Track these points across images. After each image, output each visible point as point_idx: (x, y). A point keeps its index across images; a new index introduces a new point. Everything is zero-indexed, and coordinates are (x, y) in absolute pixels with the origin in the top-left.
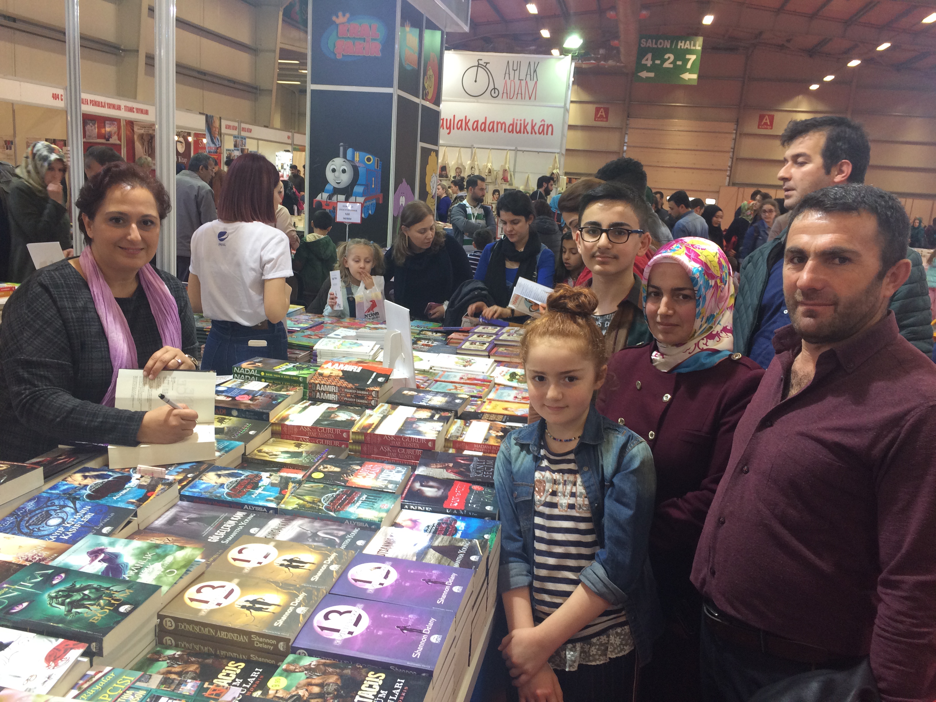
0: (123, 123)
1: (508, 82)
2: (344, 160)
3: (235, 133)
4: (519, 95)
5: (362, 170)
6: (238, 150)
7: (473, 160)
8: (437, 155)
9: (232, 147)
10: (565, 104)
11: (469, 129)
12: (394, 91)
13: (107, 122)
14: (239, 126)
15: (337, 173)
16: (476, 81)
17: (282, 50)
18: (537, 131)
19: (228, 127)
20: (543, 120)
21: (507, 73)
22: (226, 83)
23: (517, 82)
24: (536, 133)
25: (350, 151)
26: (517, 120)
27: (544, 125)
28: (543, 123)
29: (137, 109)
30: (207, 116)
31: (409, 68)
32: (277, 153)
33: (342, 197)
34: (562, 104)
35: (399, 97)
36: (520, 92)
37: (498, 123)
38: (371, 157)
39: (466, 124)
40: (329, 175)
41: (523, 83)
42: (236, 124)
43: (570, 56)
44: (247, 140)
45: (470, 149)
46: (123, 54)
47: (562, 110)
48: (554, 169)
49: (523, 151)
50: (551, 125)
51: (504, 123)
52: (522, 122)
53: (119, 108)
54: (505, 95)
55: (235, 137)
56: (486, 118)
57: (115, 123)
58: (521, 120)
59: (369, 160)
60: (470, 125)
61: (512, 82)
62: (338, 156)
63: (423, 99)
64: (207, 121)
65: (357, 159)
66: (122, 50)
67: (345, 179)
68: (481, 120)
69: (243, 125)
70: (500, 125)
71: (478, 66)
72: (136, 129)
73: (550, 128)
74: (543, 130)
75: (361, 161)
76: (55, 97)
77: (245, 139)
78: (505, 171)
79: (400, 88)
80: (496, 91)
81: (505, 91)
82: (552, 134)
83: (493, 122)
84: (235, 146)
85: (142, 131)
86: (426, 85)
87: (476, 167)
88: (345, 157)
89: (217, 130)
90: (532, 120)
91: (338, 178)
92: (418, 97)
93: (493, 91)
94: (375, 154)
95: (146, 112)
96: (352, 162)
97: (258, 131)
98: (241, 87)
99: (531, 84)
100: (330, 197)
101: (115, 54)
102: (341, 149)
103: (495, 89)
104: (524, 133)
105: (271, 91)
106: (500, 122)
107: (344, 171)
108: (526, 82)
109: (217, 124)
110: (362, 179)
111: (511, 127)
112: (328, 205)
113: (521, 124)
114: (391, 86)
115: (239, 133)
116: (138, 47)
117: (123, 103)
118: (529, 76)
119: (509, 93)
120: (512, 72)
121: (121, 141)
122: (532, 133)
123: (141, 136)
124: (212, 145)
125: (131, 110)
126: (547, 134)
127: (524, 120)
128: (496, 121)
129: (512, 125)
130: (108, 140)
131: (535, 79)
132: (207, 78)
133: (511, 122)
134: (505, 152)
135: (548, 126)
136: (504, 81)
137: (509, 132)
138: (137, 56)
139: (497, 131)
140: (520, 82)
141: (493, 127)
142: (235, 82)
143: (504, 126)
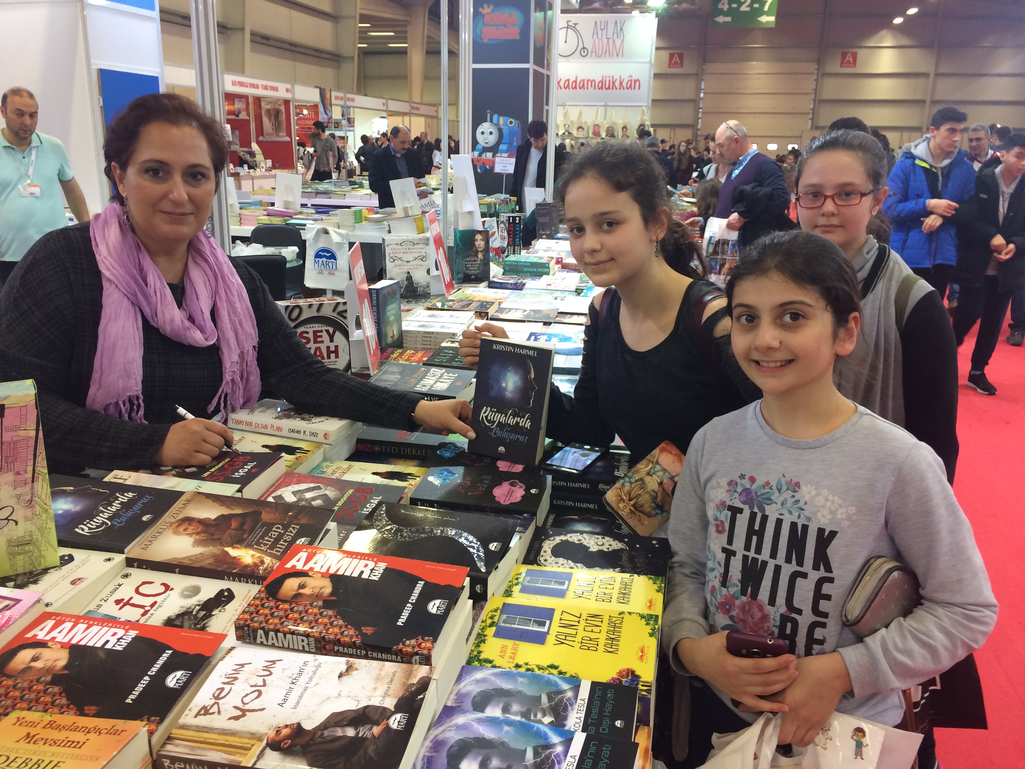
0: (251, 100)
1: (597, 41)
2: (491, 124)
3: (342, 103)
4: (607, 53)
5: (505, 132)
7: (565, 117)
9: (340, 117)
10: (651, 59)
11: (561, 88)
12: (530, 66)
14: (345, 96)
15: (485, 135)
16: (566, 42)
18: (625, 86)
19: (337, 98)
20: (631, 76)
21: (595, 32)
23: (605, 41)
24: (624, 89)
25: (495, 117)
26: (606, 77)
27: (631, 81)
28: (630, 78)
30: (320, 89)
31: (538, 46)
32: (373, 120)
33: (489, 155)
34: (648, 60)
35: (535, 72)
36: (608, 50)
37: (588, 81)
38: (512, 120)
39: (558, 83)
40: (479, 137)
41: (611, 41)
42: (341, 94)
43: (654, 13)
45: (562, 108)
46: (231, 33)
47: (648, 66)
48: (643, 121)
49: (613, 106)
50: (638, 80)
51: (594, 80)
52: (611, 79)
53: (257, 87)
54: (594, 54)
55: (342, 107)
56: (576, 77)
57: (244, 100)
58: (609, 77)
59: (511, 123)
60: (562, 84)
61: (601, 42)
62: (486, 121)
63: (547, 69)
64: (321, 94)
65: (501, 122)
66: (229, 29)
67: (492, 140)
68: (572, 79)
69: (349, 96)
70: (590, 83)
71: (567, 28)
72: (263, 104)
73: (637, 83)
74: (631, 85)
75: (505, 124)
78: (596, 125)
79: (534, 63)
80: (586, 50)
81: (594, 50)
82: (639, 88)
83: (584, 80)
84: (343, 115)
85: (269, 107)
87: (570, 124)
88: (491, 121)
89: (329, 102)
90: (620, 77)
91: (486, 139)
93: (582, 50)
94: (515, 118)
95: (276, 89)
96: (497, 125)
97: (361, 100)
99: (618, 42)
100: (480, 155)
102: (489, 115)
103: (584, 48)
104: (613, 89)
105: (353, 58)
106: (590, 80)
107: (491, 133)
108: (614, 41)
109: (328, 96)
110: (506, 139)
111: (600, 84)
112: (478, 161)
113: (609, 81)
114: (527, 62)
115: (345, 103)
116: (244, 25)
117: (260, 82)
118: (615, 35)
119: (597, 51)
120: (600, 32)
121: (249, 116)
122: (620, 89)
123: (268, 111)
124: (325, 116)
125: (265, 88)
126: (634, 89)
127: (613, 77)
128: (586, 78)
129: (602, 82)
130: (237, 116)
131: (622, 38)
132: (298, 49)
133: (601, 79)
134: (596, 108)
135: (635, 82)
136: (592, 41)
137: (599, 88)
138: (243, 34)
139: (587, 88)
140: (608, 42)
141: (583, 85)
142: (320, 51)
143: (593, 83)
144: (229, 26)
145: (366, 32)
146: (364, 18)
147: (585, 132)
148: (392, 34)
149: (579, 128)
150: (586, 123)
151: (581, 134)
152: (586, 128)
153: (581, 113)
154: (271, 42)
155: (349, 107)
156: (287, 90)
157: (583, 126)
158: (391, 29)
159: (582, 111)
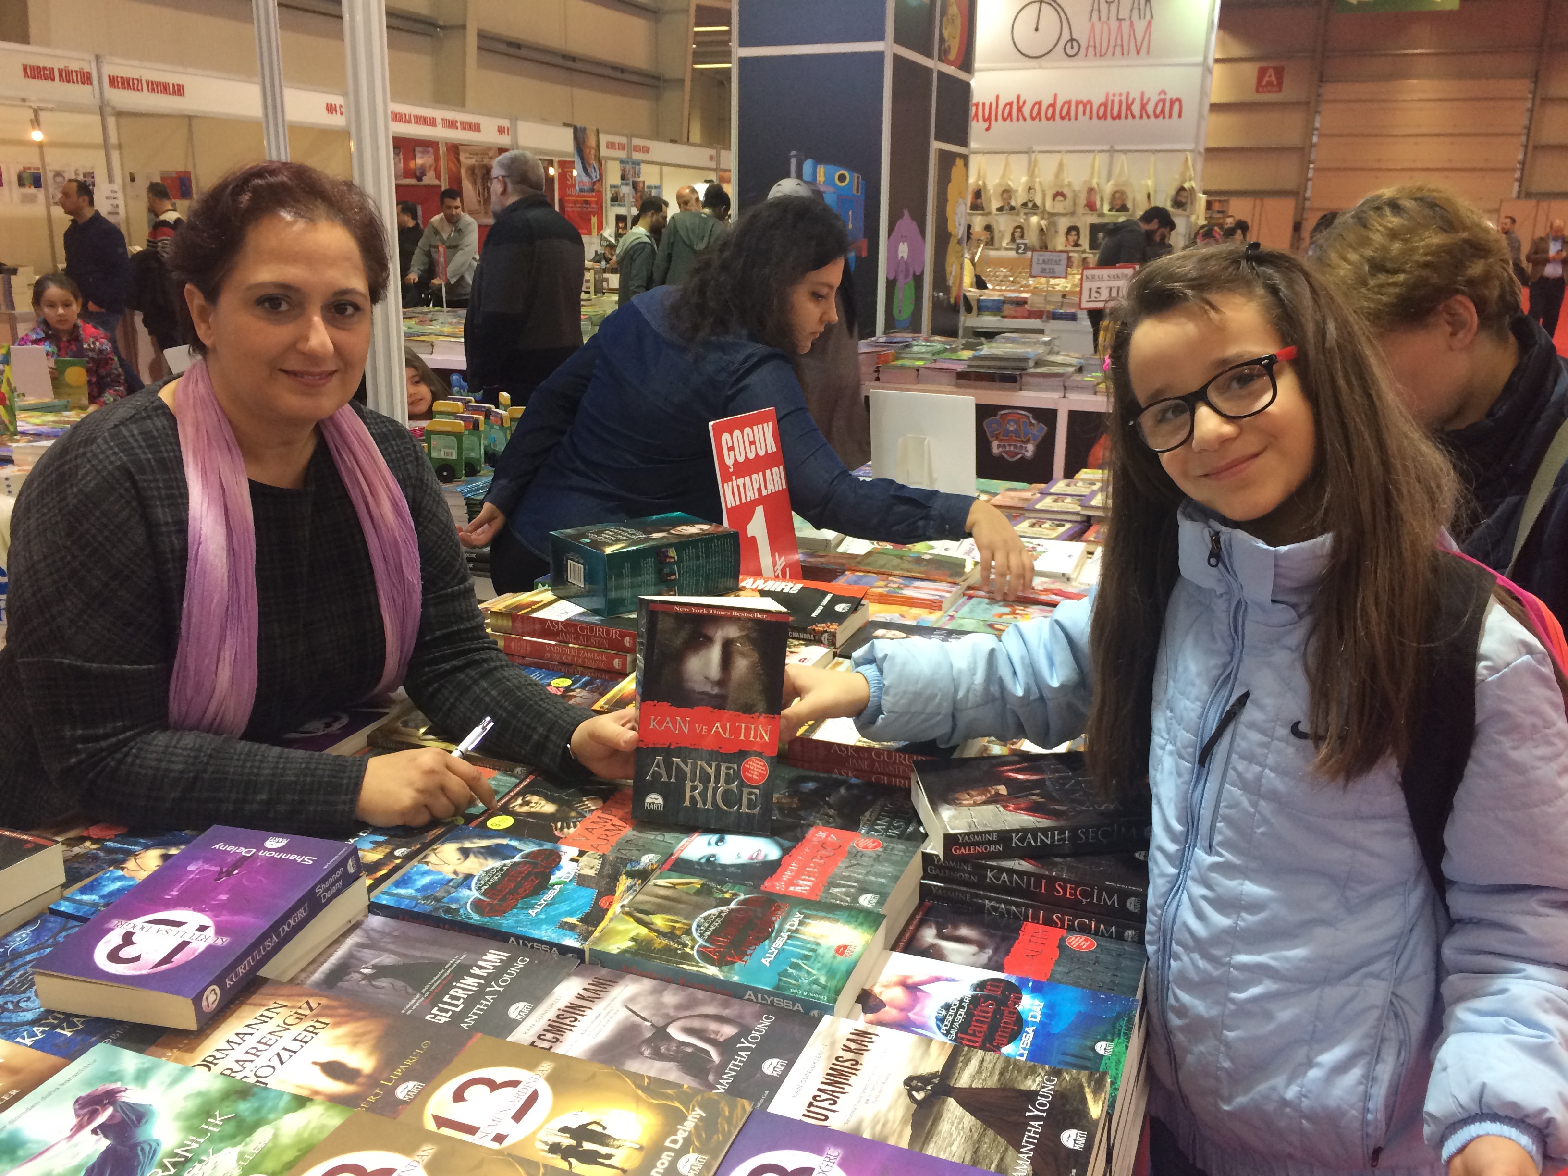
0: (442, 149)
1: (1098, 26)
2: (797, 181)
3: (623, 155)
4: (1118, 49)
6: (627, 184)
7: (1032, 174)
8: (966, 165)
9: (617, 181)
10: (1206, 58)
11: (1025, 119)
12: (886, 46)
13: (418, 149)
14: (629, 142)
16: (1037, 29)
17: (700, 9)
18: (1151, 112)
20: (1163, 92)
21: (1095, 9)
22: (609, 72)
23: (1114, 24)
24: (1148, 117)
25: (808, 165)
26: (1114, 95)
27: (1164, 101)
28: (1162, 96)
29: (462, 123)
30: (576, 129)
31: (913, 3)
34: (1199, 59)
35: (897, 58)
36: (1119, 42)
37: (1077, 104)
38: (845, 172)
39: (1020, 109)
41: (1126, 25)
42: (623, 140)
44: (644, 167)
45: (1024, 157)
46: (441, 34)
47: (1199, 71)
48: (1184, 181)
49: (1125, 152)
50: (1179, 100)
51: (1090, 102)
52: (1124, 98)
53: (433, 123)
54: (1091, 50)
55: (622, 162)
56: (1055, 96)
57: (431, 149)
58: (1121, 95)
59: (842, 178)
60: (1026, 111)
61: (1105, 26)
63: (940, 59)
65: (821, 178)
66: (440, 27)
68: (1047, 101)
69: (636, 141)
70: (1081, 107)
71: (1041, 2)
72: (463, 157)
73: (1176, 106)
74: (1163, 111)
75: (829, 181)
76: (331, 109)
77: (639, 164)
78: (1091, 190)
79: (898, 40)
80: (1075, 44)
81: (1092, 43)
82: (1180, 116)
83: (1069, 103)
84: (623, 177)
85: (472, 162)
86: (946, 34)
87: (1037, 187)
89: (593, 152)
90: (1143, 94)
92: (929, 55)
93: (1069, 45)
94: (852, 168)
95: (477, 128)
97: (661, 150)
98: (633, 78)
99: (1140, 26)
101: (430, 36)
103: (1072, 40)
104: (1126, 117)
105: (682, 81)
106: (1081, 102)
108: (1132, 23)
109: (592, 142)
111: (1102, 109)
113: (1120, 102)
114: (881, 38)
115: (629, 156)
116: (465, 20)
117: (439, 114)
118: (1135, 12)
119: (1098, 45)
120: (1104, 7)
121: (440, 180)
122: (1141, 117)
123: (472, 170)
125: (452, 125)
126: (1170, 116)
127: (1128, 94)
128: (1074, 99)
129: (1105, 104)
130: (420, 179)
131: (1148, 17)
132: (578, 65)
133: (1103, 100)
134: (1091, 155)
135: (1172, 103)
136: (1089, 25)
137: (1099, 118)
138: (465, 37)
139: (1076, 119)
140: (1120, 27)
141: (1068, 112)
142: (623, 71)
143: (1088, 107)
144: (441, 23)
147: (1068, 203)
149: (1058, 195)
150: (1070, 185)
151: (1060, 206)
152: (1069, 195)
153: (1061, 166)
154: (523, 52)
155: (637, 163)
156: (501, 130)
157: (1065, 192)
159: (1065, 162)
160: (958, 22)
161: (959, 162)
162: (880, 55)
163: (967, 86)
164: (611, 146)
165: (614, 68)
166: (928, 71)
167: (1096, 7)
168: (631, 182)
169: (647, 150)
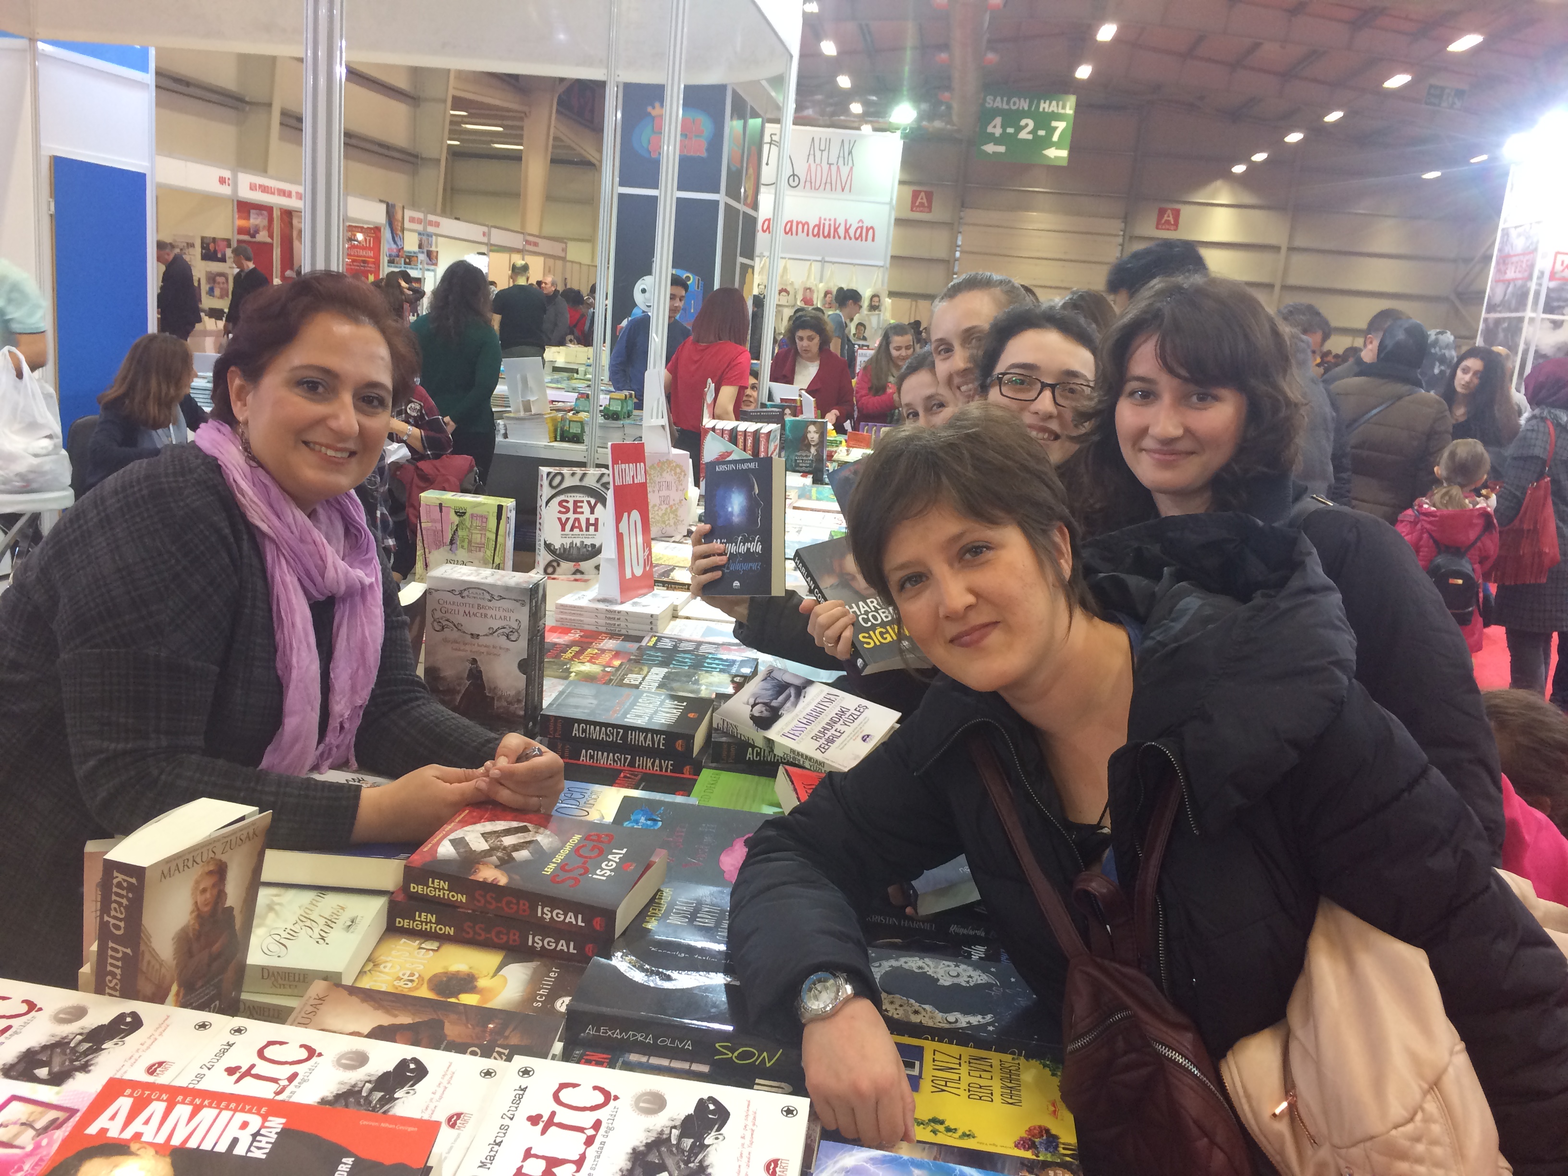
0: (276, 214)
1: (813, 166)
3: (420, 227)
4: (828, 186)
8: (753, 272)
9: (416, 249)
10: (891, 199)
12: (721, 198)
14: (426, 217)
15: (647, 294)
18: (852, 235)
20: (861, 221)
21: (811, 154)
23: (825, 167)
24: (850, 239)
26: (825, 220)
27: (862, 228)
28: (860, 225)
30: (388, 205)
31: (734, 169)
34: (888, 200)
35: (727, 205)
36: (829, 180)
37: (798, 223)
40: (638, 297)
41: (834, 168)
42: (420, 215)
43: (899, 133)
47: (887, 207)
49: (834, 263)
50: (872, 228)
51: (807, 223)
52: (832, 223)
54: (808, 184)
55: (420, 234)
57: (265, 213)
58: (830, 220)
61: (819, 168)
62: (650, 274)
63: (744, 203)
64: (388, 212)
66: (246, 102)
69: (430, 217)
70: (800, 226)
71: (771, 144)
72: (295, 221)
73: (871, 232)
74: (861, 235)
77: (432, 236)
78: (808, 288)
79: (726, 193)
80: (796, 178)
81: (808, 179)
82: (873, 240)
83: (792, 222)
84: (420, 247)
86: (747, 187)
89: (400, 224)
90: (846, 221)
91: (648, 300)
92: (738, 201)
93: (792, 178)
97: (448, 225)
98: (397, 155)
99: (845, 171)
101: (236, 108)
103: (794, 175)
104: (834, 237)
105: (439, 161)
106: (801, 222)
108: (838, 167)
109: (399, 216)
111: (816, 229)
113: (830, 225)
114: (717, 191)
115: (425, 228)
116: (271, 99)
118: (841, 160)
119: (813, 181)
120: (818, 153)
121: (272, 238)
122: (845, 238)
124: (394, 246)
126: (866, 240)
127: (835, 220)
128: (795, 219)
129: (818, 226)
130: (253, 236)
131: (850, 164)
133: (817, 222)
134: (809, 263)
135: (868, 230)
136: (807, 165)
137: (814, 236)
138: (270, 112)
139: (797, 234)
140: (830, 168)
141: (791, 229)
142: (388, 147)
143: (806, 227)
144: (247, 99)
145: (459, 123)
146: (458, 103)
147: (790, 298)
148: (500, 129)
150: (792, 284)
151: (784, 300)
152: (792, 292)
153: (785, 269)
155: (430, 235)
157: (788, 289)
158: (499, 122)
159: (788, 266)
160: (752, 178)
161: (750, 270)
162: (717, 203)
163: (754, 220)
164: (412, 220)
165: (381, 145)
166: (738, 211)
167: (812, 152)
168: (425, 251)
169: (437, 225)
